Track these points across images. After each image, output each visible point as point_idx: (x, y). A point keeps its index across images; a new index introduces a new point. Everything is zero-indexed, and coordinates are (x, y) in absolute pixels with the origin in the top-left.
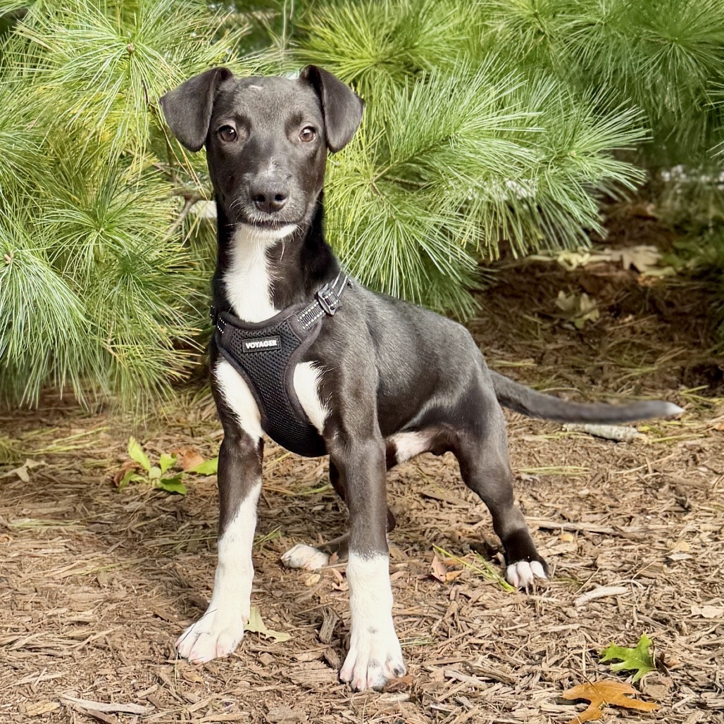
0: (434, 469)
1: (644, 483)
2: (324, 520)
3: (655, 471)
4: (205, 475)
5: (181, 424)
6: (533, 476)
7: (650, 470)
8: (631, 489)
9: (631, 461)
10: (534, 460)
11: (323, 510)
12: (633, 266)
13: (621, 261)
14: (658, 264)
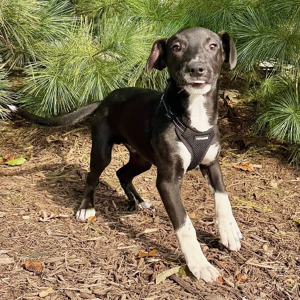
0: (111, 172)
1: (194, 187)
2: (54, 190)
3: (201, 182)
4: (11, 166)
5: (13, 143)
6: (150, 180)
7: (199, 181)
8: (188, 189)
9: (193, 177)
10: (154, 173)
11: (55, 186)
12: (227, 97)
13: (224, 94)
14: (238, 98)
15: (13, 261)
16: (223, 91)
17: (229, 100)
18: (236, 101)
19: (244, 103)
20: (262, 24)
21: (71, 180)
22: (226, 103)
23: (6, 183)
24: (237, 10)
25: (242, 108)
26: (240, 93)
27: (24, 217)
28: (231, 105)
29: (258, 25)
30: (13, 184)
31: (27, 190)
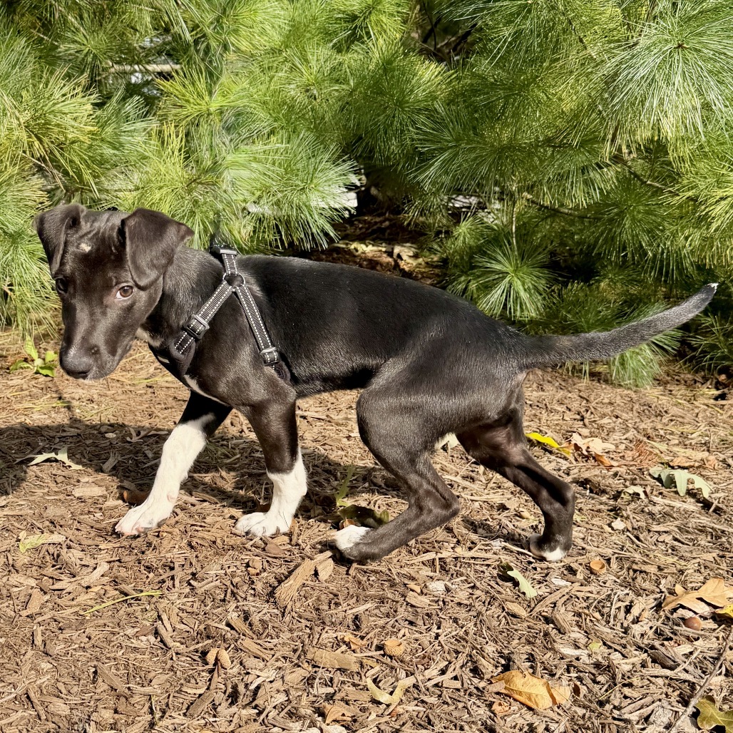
12: (399, 256)
13: (392, 252)
14: (416, 256)
15: (105, 493)
16: (391, 246)
17: (402, 259)
18: (414, 263)
19: (427, 263)
20: (458, 128)
21: (168, 385)
22: (397, 265)
23: (70, 391)
24: (419, 111)
25: (424, 272)
26: (418, 249)
27: (107, 435)
28: (407, 269)
29: (453, 129)
30: (80, 391)
31: (103, 399)
